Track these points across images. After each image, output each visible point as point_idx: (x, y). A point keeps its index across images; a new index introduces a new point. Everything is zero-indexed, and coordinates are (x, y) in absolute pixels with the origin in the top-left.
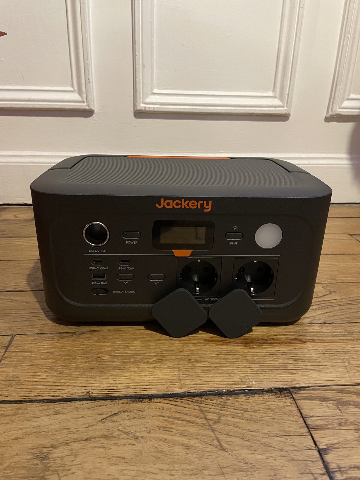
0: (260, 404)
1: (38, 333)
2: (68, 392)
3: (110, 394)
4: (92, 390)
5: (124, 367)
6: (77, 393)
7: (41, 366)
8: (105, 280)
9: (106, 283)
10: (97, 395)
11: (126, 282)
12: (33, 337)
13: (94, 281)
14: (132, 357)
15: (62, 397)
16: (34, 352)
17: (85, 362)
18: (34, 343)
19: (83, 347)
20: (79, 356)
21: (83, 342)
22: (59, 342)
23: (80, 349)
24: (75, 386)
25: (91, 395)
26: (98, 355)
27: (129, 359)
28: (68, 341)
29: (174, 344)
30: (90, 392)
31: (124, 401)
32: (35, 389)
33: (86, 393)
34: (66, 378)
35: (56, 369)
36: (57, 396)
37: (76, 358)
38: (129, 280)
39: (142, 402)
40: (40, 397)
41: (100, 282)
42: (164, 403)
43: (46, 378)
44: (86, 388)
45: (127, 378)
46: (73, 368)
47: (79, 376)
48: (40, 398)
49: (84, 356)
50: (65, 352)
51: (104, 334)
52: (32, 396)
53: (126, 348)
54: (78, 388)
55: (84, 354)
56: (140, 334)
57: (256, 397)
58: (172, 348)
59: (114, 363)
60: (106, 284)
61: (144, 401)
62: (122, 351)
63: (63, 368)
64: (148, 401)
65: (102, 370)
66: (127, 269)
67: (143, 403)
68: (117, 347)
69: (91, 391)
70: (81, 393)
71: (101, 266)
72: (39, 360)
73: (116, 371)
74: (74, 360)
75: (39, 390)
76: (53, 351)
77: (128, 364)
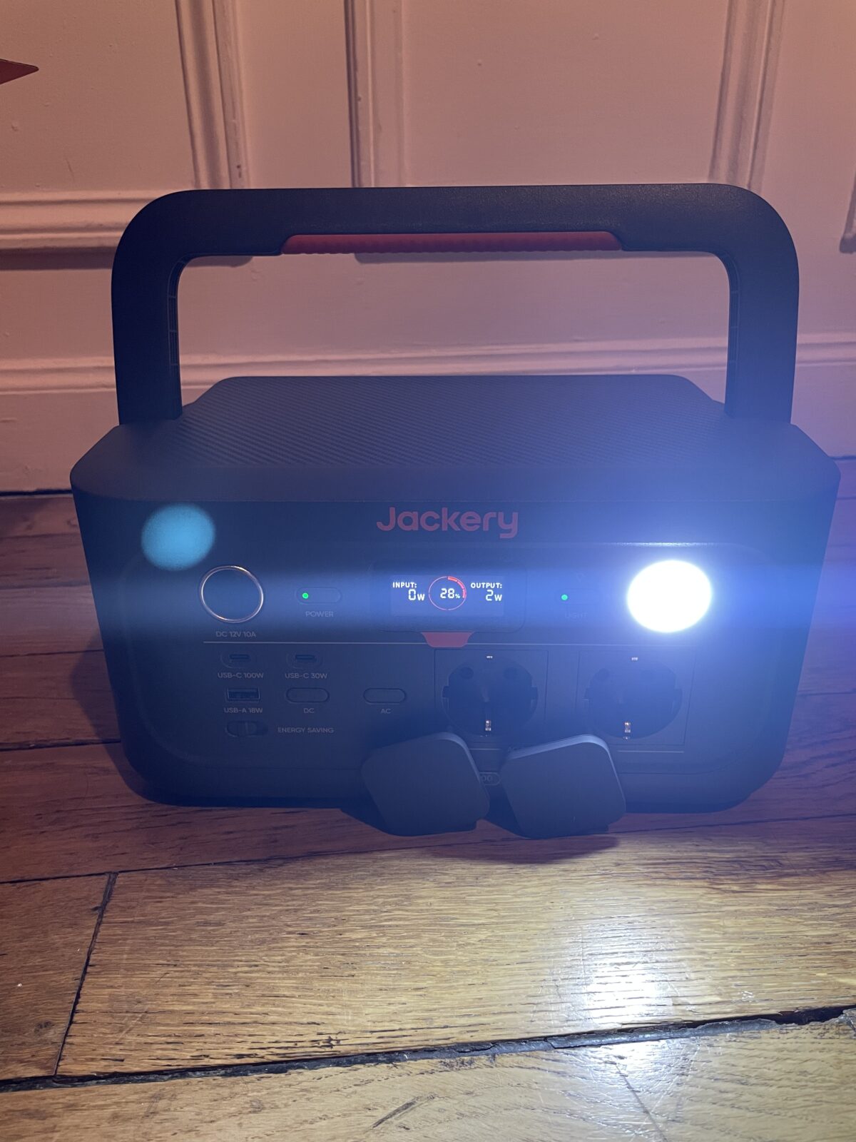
0: (778, 1059)
1: (174, 865)
2: (276, 1042)
3: (384, 1046)
4: (337, 1034)
5: (409, 962)
6: (299, 1044)
7: (195, 965)
8: (258, 702)
9: (260, 710)
10: (351, 1049)
12: (161, 877)
13: (233, 706)
14: (423, 931)
15: (263, 1057)
16: (172, 922)
17: (305, 950)
18: (169, 897)
19: (294, 905)
20: (290, 933)
21: (291, 889)
22: (230, 890)
23: (287, 910)
24: (290, 1023)
25: (335, 1048)
26: (335, 926)
27: (418, 937)
28: (254, 888)
29: (525, 887)
30: (330, 1039)
31: (423, 1064)
32: (190, 1036)
33: (321, 1044)
34: (264, 1000)
35: (236, 973)
36: (249, 1056)
37: (282, 939)
38: (317, 704)
39: (473, 1067)
40: (206, 1059)
41: (247, 706)
42: (529, 1068)
43: (213, 1000)
44: (321, 1029)
45: (421, 995)
46: (277, 969)
47: (297, 994)
48: (205, 1062)
49: (300, 930)
50: (251, 920)
52: (184, 1057)
53: (405, 903)
54: (300, 1029)
55: (298, 925)
57: (763, 1040)
58: (524, 899)
59: (381, 951)
60: (261, 712)
61: (477, 1063)
62: (397, 912)
63: (253, 968)
64: (488, 1063)
65: (353, 973)
66: (310, 678)
67: (475, 1068)
68: (381, 900)
69: (333, 1037)
70: (309, 1044)
71: (247, 669)
72: (186, 948)
73: (389, 975)
74: (277, 943)
75: (202, 1039)
76: (221, 917)
77: (418, 950)
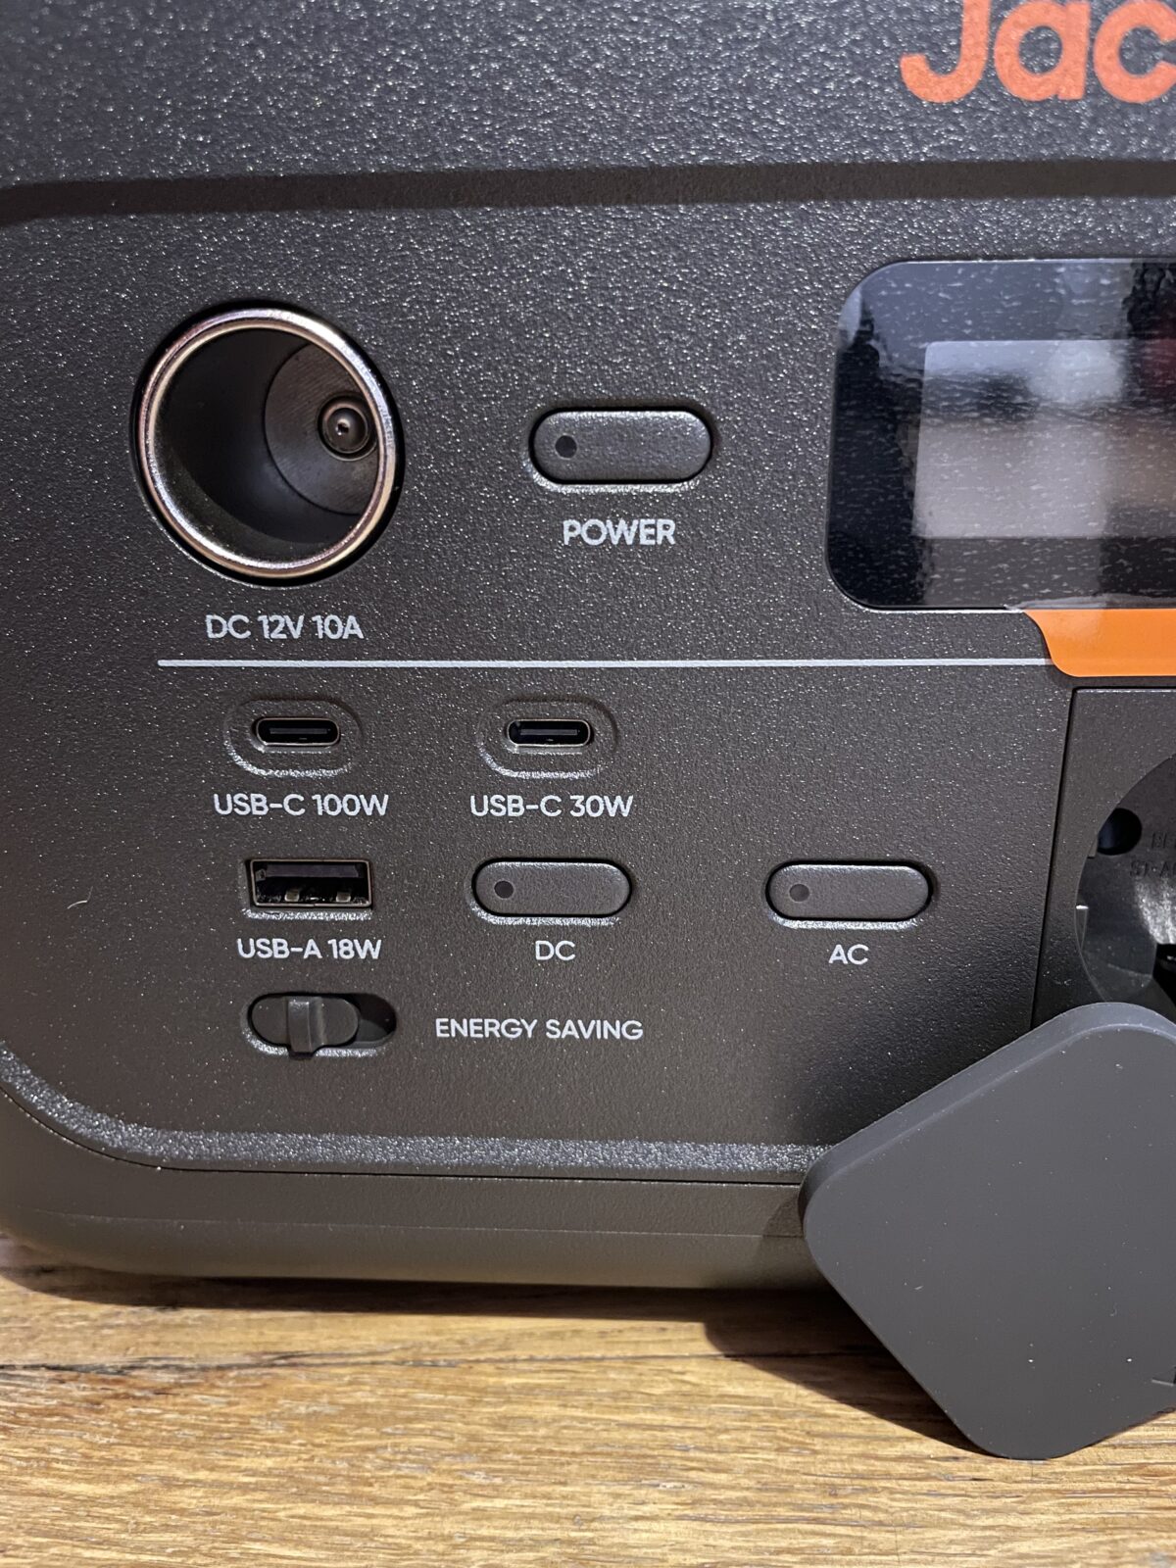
8: (363, 916)
9: (371, 949)
11: (554, 935)
13: (270, 930)
38: (587, 922)
41: (323, 933)
51: (361, 1396)
56: (674, 1409)
60: (375, 955)
66: (566, 815)
71: (326, 781)
